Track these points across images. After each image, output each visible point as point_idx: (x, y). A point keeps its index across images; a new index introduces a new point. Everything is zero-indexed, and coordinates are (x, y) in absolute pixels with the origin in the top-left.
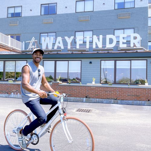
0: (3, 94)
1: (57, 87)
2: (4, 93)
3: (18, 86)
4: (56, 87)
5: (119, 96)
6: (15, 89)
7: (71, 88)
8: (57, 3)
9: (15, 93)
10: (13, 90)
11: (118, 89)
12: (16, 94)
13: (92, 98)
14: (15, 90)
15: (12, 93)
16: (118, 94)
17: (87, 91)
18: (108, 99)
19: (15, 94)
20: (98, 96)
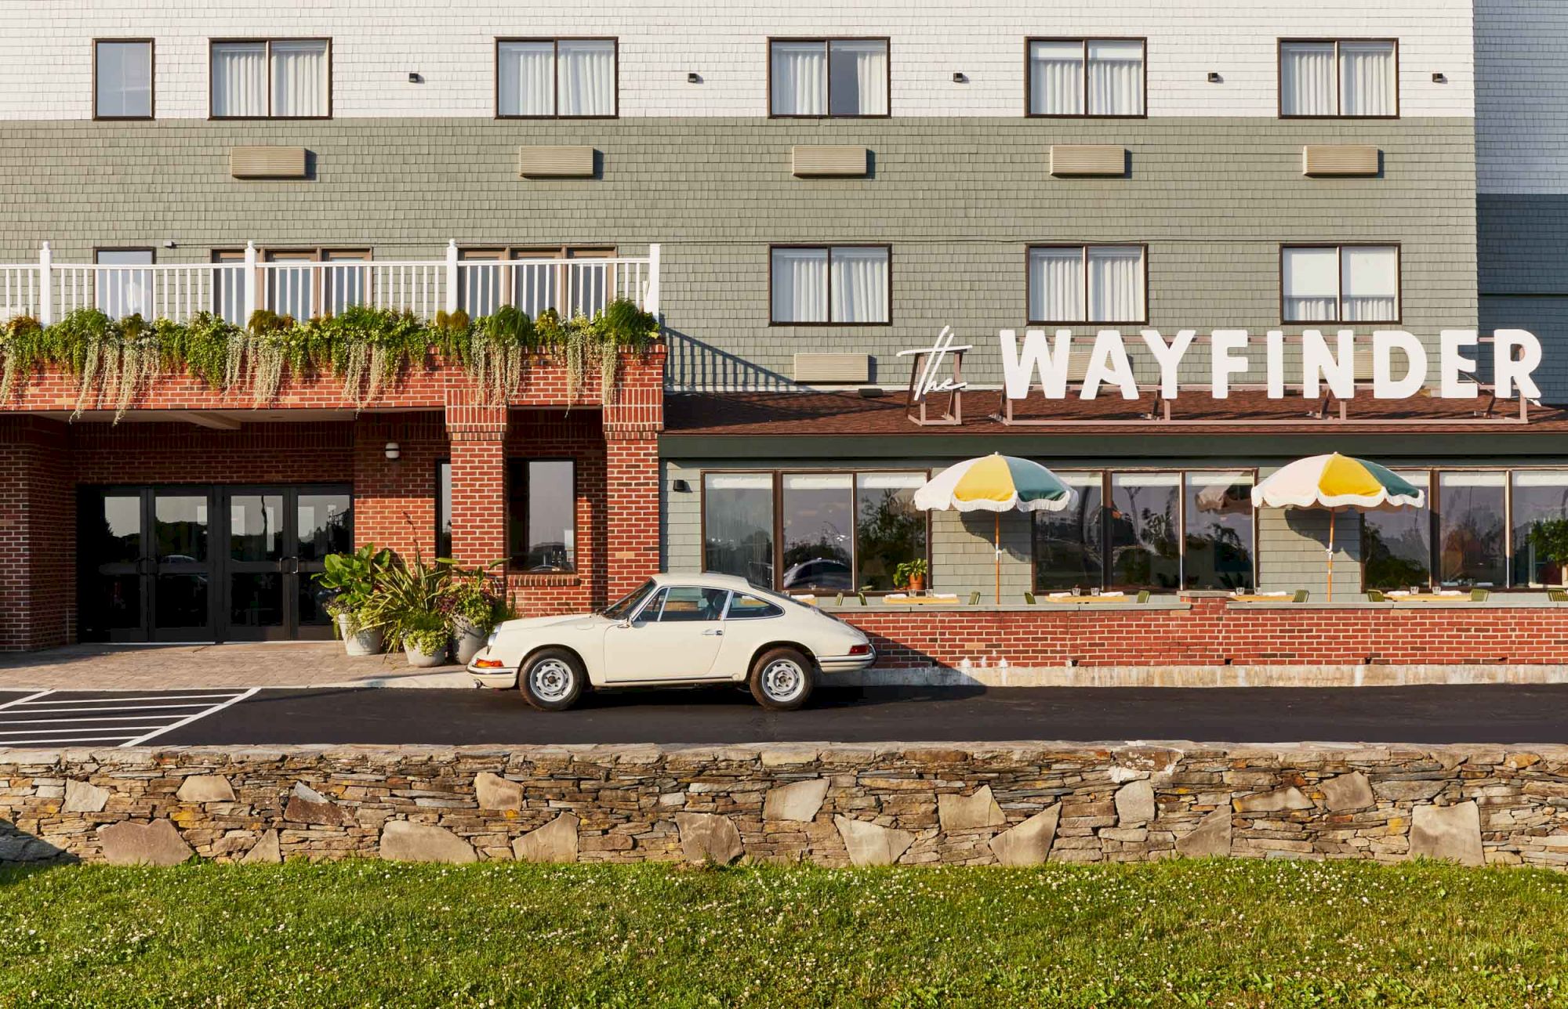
0: (906, 666)
1: (1220, 619)
2: (914, 665)
3: (1000, 621)
4: (1212, 619)
5: (1517, 649)
6: (979, 640)
7: (1294, 619)
8: (888, 39)
9: (983, 662)
10: (968, 646)
11: (1513, 618)
12: (990, 665)
13: (1395, 663)
14: (982, 646)
15: (962, 658)
16: (1516, 636)
17: (1372, 631)
18: (1468, 662)
19: (978, 666)
20: (1425, 655)
